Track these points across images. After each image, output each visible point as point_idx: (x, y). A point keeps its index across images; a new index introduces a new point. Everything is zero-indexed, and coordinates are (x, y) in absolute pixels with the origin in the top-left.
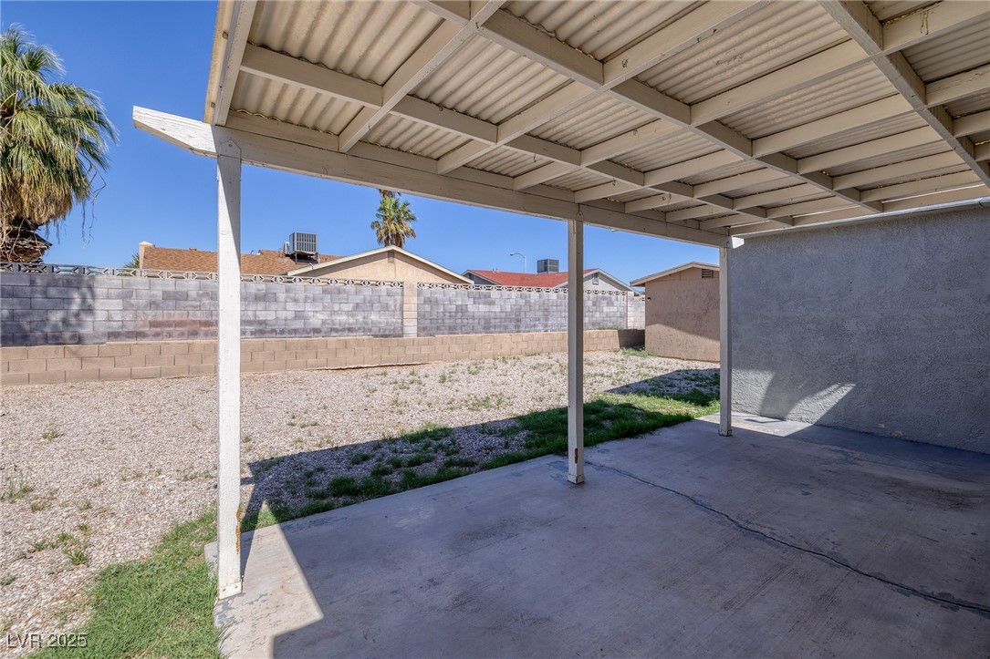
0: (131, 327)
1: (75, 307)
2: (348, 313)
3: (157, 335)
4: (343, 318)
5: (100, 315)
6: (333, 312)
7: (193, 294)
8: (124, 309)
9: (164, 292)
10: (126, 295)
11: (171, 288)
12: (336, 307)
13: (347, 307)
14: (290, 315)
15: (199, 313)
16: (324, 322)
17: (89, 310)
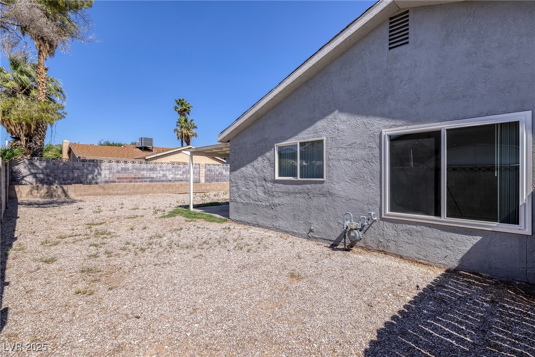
0: (111, 179)
1: (96, 173)
2: (180, 175)
3: (119, 182)
4: (179, 176)
5: (103, 176)
6: (176, 175)
7: (130, 168)
8: (110, 173)
9: (122, 168)
10: (110, 169)
11: (124, 167)
12: (177, 173)
13: (180, 173)
14: (161, 175)
15: (132, 175)
16: (172, 178)
17: (100, 174)
